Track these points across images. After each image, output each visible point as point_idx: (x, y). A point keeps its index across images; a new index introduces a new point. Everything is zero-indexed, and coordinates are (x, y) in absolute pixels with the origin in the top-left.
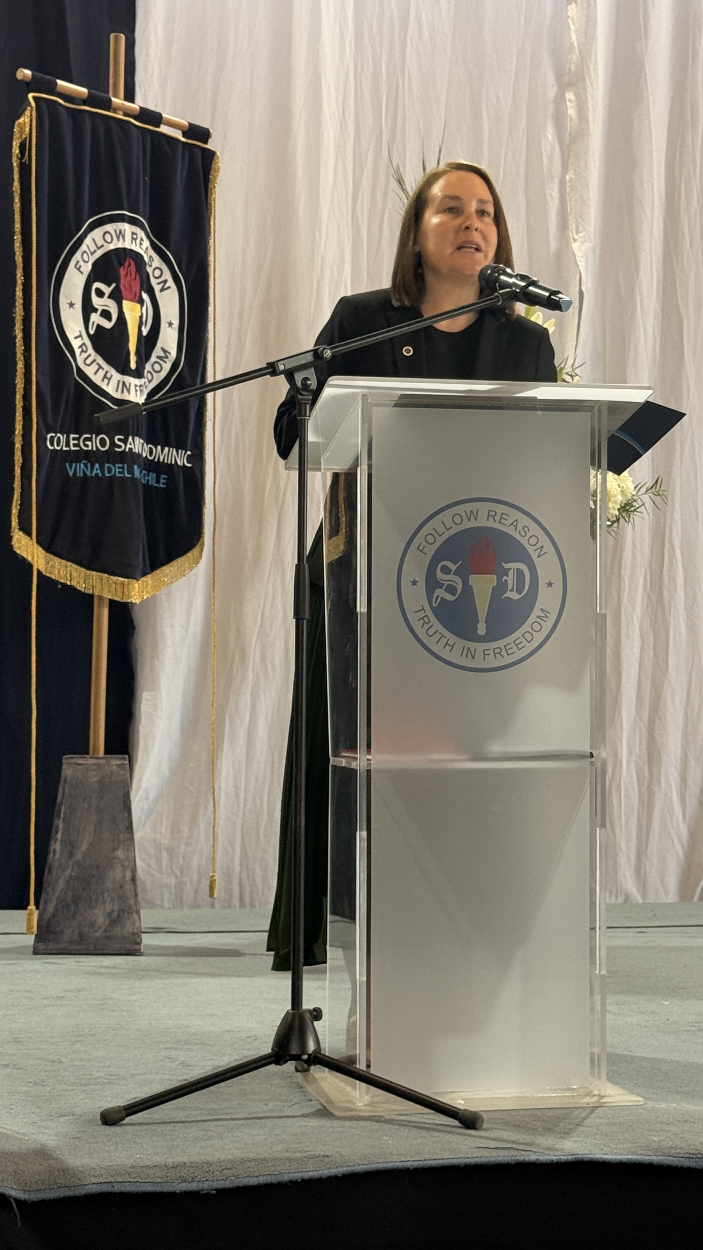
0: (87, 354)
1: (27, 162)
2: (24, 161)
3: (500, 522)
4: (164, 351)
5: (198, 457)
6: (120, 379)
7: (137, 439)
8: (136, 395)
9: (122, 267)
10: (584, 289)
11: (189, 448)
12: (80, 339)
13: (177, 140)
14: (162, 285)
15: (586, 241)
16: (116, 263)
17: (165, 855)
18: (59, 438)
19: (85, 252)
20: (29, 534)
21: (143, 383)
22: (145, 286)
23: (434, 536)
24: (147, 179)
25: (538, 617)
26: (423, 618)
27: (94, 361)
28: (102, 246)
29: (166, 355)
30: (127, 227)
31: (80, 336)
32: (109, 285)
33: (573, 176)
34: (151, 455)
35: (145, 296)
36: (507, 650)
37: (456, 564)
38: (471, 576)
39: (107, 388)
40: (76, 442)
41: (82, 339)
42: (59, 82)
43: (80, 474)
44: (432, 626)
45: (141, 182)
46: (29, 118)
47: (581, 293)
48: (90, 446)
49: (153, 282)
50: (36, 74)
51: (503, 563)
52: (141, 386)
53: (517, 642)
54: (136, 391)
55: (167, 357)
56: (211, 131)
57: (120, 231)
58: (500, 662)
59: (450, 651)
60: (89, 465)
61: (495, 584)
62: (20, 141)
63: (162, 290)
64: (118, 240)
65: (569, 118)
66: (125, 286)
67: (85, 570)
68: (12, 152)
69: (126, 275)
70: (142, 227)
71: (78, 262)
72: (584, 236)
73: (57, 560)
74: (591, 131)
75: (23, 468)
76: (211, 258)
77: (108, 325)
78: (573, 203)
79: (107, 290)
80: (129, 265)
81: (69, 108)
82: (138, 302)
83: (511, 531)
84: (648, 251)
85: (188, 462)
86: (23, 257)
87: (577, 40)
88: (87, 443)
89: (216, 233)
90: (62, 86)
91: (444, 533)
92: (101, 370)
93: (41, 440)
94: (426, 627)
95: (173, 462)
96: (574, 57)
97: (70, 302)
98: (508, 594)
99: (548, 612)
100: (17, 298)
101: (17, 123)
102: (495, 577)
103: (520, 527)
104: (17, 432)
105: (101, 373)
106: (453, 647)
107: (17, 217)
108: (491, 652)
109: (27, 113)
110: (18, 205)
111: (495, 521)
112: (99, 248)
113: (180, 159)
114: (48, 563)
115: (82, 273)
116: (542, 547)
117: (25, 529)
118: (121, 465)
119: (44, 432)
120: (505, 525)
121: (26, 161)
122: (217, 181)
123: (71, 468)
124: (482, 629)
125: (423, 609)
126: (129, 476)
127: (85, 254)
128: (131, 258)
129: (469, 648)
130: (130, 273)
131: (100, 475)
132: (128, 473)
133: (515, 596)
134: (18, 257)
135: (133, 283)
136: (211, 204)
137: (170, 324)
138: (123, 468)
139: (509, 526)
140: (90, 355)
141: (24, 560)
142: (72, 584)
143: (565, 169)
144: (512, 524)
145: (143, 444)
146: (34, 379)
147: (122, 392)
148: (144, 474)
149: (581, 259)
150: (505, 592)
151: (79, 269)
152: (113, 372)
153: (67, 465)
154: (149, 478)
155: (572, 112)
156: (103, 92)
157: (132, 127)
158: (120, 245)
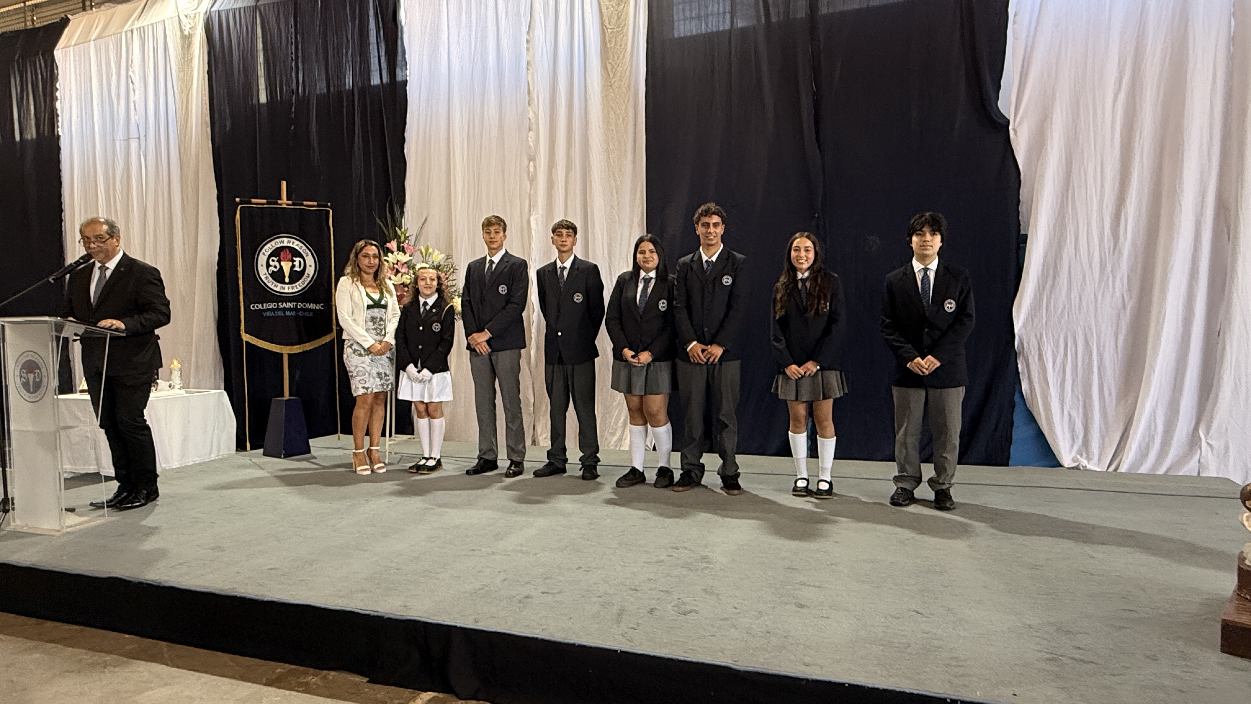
4: (308, 274)
8: (292, 290)
9: (282, 251)
11: (325, 304)
15: (536, 214)
18: (257, 305)
19: (267, 248)
21: (294, 286)
27: (271, 281)
28: (274, 246)
30: (286, 240)
31: (265, 274)
33: (533, 192)
38: (29, 374)
39: (276, 289)
40: (266, 306)
46: (239, 213)
50: (242, 199)
52: (292, 287)
54: (289, 289)
55: (309, 277)
57: (282, 241)
63: (306, 256)
64: (280, 244)
66: (283, 257)
70: (294, 238)
71: (263, 253)
73: (262, 341)
77: (275, 270)
79: (275, 259)
80: (286, 250)
81: (258, 207)
82: (290, 261)
85: (324, 307)
87: (532, 144)
88: (269, 306)
90: (254, 201)
93: (247, 308)
95: (316, 309)
96: (532, 150)
97: (262, 265)
100: (238, 265)
104: (241, 304)
105: (273, 284)
106: (26, 395)
112: (273, 248)
113: (313, 215)
114: (258, 342)
115: (266, 255)
117: (245, 330)
119: (249, 304)
123: (264, 313)
124: (31, 390)
127: (267, 250)
128: (286, 248)
129: (29, 396)
130: (286, 253)
131: (275, 315)
135: (288, 256)
137: (310, 266)
138: (283, 312)
140: (269, 280)
141: (248, 342)
146: (241, 289)
147: (285, 290)
148: (302, 313)
149: (533, 221)
151: (264, 255)
152: (278, 284)
154: (305, 314)
158: (282, 245)
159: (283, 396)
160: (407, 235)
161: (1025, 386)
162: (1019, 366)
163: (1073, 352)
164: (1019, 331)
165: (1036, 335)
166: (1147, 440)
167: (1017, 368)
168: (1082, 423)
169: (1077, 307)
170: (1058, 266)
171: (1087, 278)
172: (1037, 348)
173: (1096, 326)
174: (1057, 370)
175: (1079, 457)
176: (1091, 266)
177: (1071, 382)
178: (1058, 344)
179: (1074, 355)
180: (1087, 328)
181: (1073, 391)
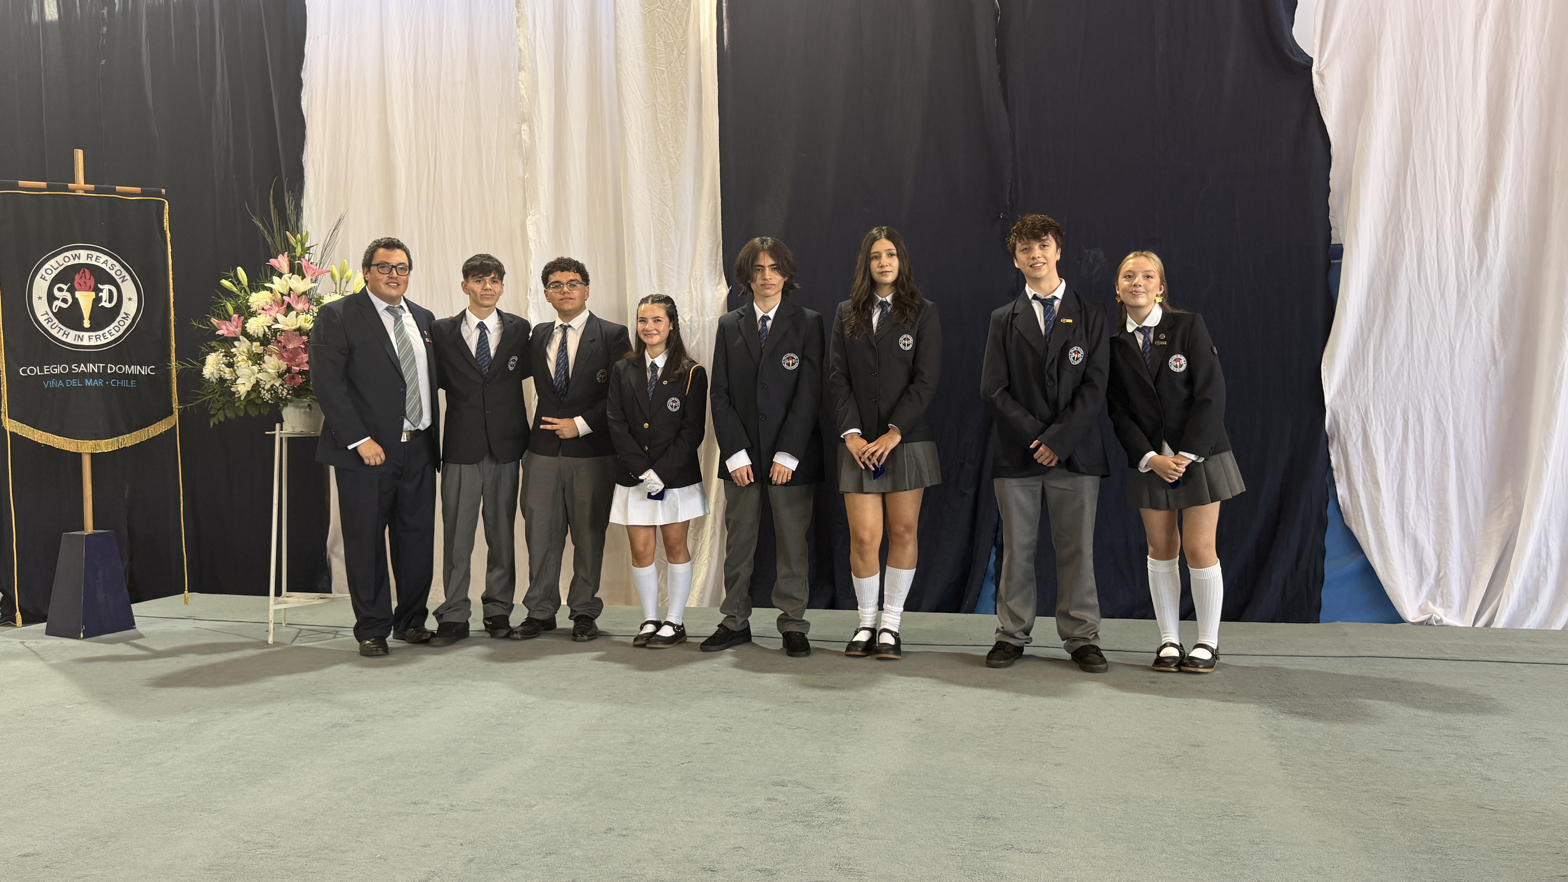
0: (51, 324)
4: (126, 314)
6: (76, 334)
8: (90, 341)
9: (77, 274)
12: (46, 315)
14: (122, 279)
16: (74, 272)
18: (31, 369)
19: (49, 268)
24: (103, 224)
27: (57, 326)
28: (63, 264)
30: (83, 253)
31: (45, 313)
32: (66, 284)
39: (66, 339)
40: (47, 370)
41: (48, 316)
42: (21, 182)
43: (52, 386)
48: (57, 371)
49: (115, 279)
52: (96, 338)
54: (93, 339)
55: (128, 317)
57: (76, 255)
60: (56, 381)
63: (123, 281)
64: (73, 260)
65: (523, 141)
66: (81, 283)
69: (82, 278)
70: (98, 250)
71: (42, 275)
72: (535, 211)
73: (40, 432)
77: (65, 306)
78: (528, 192)
79: (65, 287)
80: (84, 272)
81: (33, 195)
82: (93, 291)
85: (151, 372)
87: (526, 94)
88: (53, 370)
90: (23, 184)
92: (61, 330)
95: (138, 373)
96: (525, 103)
97: (39, 296)
105: (62, 332)
112: (60, 266)
114: (35, 434)
115: (47, 280)
119: (17, 367)
123: (46, 383)
126: (83, 384)
127: (48, 270)
128: (84, 267)
130: (85, 276)
131: (64, 386)
132: (80, 384)
135: (87, 281)
137: (130, 299)
138: (77, 381)
141: (13, 434)
147: (77, 340)
148: (114, 381)
151: (44, 279)
152: (70, 330)
154: (121, 383)
157: (87, 198)
158: (77, 261)
159: (82, 528)
160: (307, 245)
161: (1341, 490)
162: (1333, 459)
163: (1417, 433)
164: (1331, 401)
165: (1358, 407)
166: (1535, 574)
167: (1330, 461)
168: (1435, 550)
169: (1423, 361)
170: (1392, 298)
171: (1438, 314)
172: (1360, 429)
173: (1452, 391)
174: (1392, 465)
175: (1430, 603)
176: (1443, 295)
177: (1414, 484)
178: (1394, 419)
179: (1418, 441)
180: (1438, 397)
181: (1418, 497)
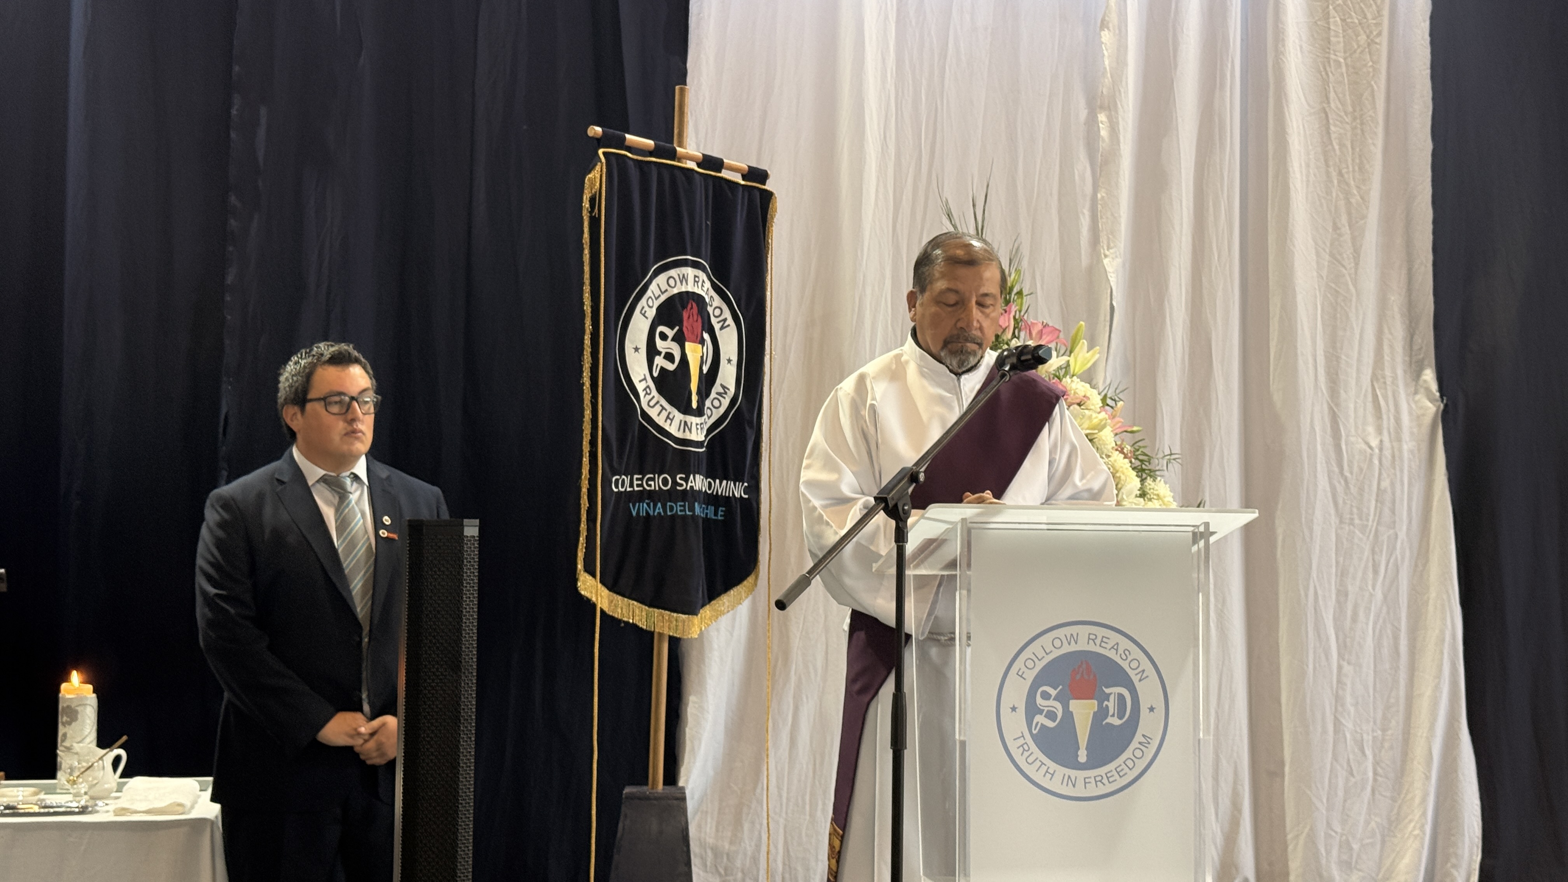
0: (651, 396)
1: (597, 216)
2: (593, 214)
3: (1100, 646)
4: (723, 387)
5: (754, 488)
6: (682, 419)
7: (697, 476)
8: (697, 434)
9: (686, 309)
10: (1114, 304)
11: (746, 480)
12: (644, 382)
13: (737, 184)
14: (721, 324)
15: (1116, 257)
16: (679, 306)
17: (709, 853)
18: (623, 480)
19: (650, 297)
20: (593, 575)
21: (703, 421)
22: (706, 326)
23: (1032, 660)
24: (708, 223)
25: (1140, 743)
26: (1022, 746)
27: (658, 402)
28: (666, 291)
29: (725, 391)
30: (690, 272)
31: (645, 379)
32: (672, 329)
33: (1104, 195)
34: (710, 488)
35: (706, 336)
36: (1108, 778)
37: (1055, 689)
38: (1071, 702)
39: (669, 428)
40: (640, 482)
41: (647, 382)
42: (628, 136)
43: (643, 513)
44: (1032, 753)
45: (704, 227)
46: (599, 173)
47: (1112, 308)
48: (653, 486)
49: (714, 321)
50: (606, 129)
51: (1103, 687)
52: (701, 424)
53: (1118, 770)
54: (697, 429)
55: (726, 393)
56: (769, 172)
57: (684, 275)
58: (1102, 790)
59: (1051, 780)
60: (652, 504)
61: (1096, 709)
62: (590, 195)
63: (722, 328)
64: (682, 285)
65: (1101, 139)
66: (687, 328)
67: (647, 608)
68: (582, 206)
69: (689, 318)
70: (704, 269)
71: (643, 308)
72: (1116, 252)
73: (620, 598)
74: (1122, 152)
75: (588, 512)
76: (768, 294)
77: (671, 367)
78: (1104, 220)
79: (670, 333)
80: (692, 308)
81: (637, 160)
82: (700, 343)
83: (1111, 654)
84: (1177, 265)
85: (745, 494)
86: (592, 307)
87: (1109, 65)
88: (650, 483)
89: (773, 270)
90: (631, 140)
91: (1044, 657)
92: (664, 411)
93: (606, 482)
94: (1026, 754)
95: (731, 495)
96: (1106, 80)
97: (635, 347)
98: (1110, 720)
99: (1151, 739)
100: (585, 347)
101: (587, 177)
102: (1096, 702)
103: (1121, 651)
104: (583, 477)
105: (664, 414)
106: (1053, 775)
107: (587, 269)
108: (1092, 780)
109: (598, 168)
110: (588, 256)
111: (1095, 644)
112: (663, 293)
113: (740, 201)
114: (612, 602)
115: (647, 318)
116: (1143, 671)
117: (591, 571)
118: (682, 503)
119: (610, 475)
120: (1106, 648)
121: (595, 214)
122: (775, 220)
123: (634, 507)
124: (1082, 757)
125: (1023, 736)
126: (691, 513)
127: (650, 300)
128: (694, 300)
129: (1069, 777)
130: (693, 315)
131: (662, 514)
132: (689, 511)
133: (1116, 721)
134: (587, 308)
135: (695, 324)
136: (768, 241)
137: (729, 361)
138: (684, 506)
139: (1110, 649)
140: (653, 397)
141: (588, 600)
142: (634, 622)
143: (1096, 188)
144: (1113, 647)
145: (703, 480)
146: (600, 424)
147: (684, 431)
148: (704, 508)
149: (1112, 275)
150: (1106, 718)
151: (644, 315)
152: (675, 413)
153: (631, 505)
154: (708, 511)
155: (1104, 133)
156: (669, 143)
157: (695, 174)
158: (683, 289)
